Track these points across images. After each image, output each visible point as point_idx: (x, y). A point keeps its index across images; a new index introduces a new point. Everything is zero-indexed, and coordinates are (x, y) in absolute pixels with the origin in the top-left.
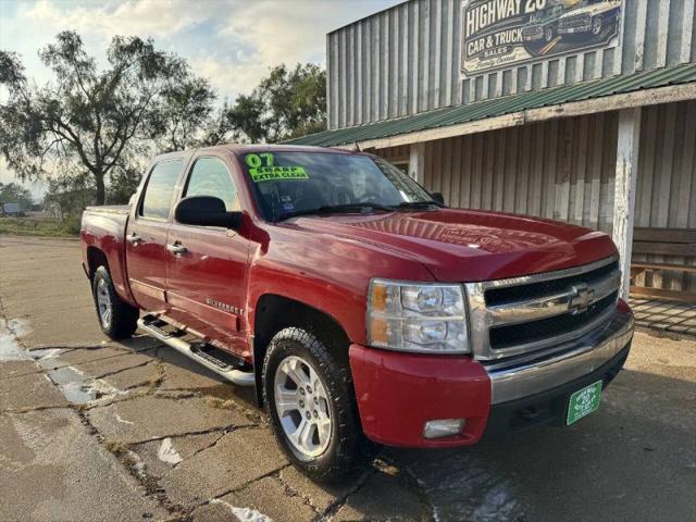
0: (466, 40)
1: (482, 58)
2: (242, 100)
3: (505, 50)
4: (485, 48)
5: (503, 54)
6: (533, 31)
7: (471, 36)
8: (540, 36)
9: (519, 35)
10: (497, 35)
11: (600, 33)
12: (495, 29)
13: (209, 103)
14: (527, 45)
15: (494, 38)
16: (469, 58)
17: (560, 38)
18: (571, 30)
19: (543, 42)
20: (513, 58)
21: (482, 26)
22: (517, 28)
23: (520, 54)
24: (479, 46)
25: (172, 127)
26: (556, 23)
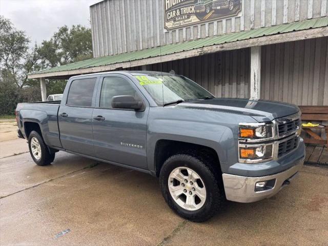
0: (166, 11)
1: (175, 21)
2: (45, 43)
3: (186, 17)
4: (176, 16)
5: (185, 19)
6: (200, 8)
7: (168, 10)
8: (204, 10)
9: (193, 9)
10: (182, 9)
11: (233, 9)
12: (180, 6)
13: (26, 44)
14: (197, 15)
15: (180, 11)
16: (168, 21)
17: (213, 11)
18: (219, 8)
19: (205, 13)
20: (191, 21)
21: (174, 4)
22: (191, 6)
23: (194, 19)
24: (173, 14)
25: (5, 58)
26: (211, 4)
